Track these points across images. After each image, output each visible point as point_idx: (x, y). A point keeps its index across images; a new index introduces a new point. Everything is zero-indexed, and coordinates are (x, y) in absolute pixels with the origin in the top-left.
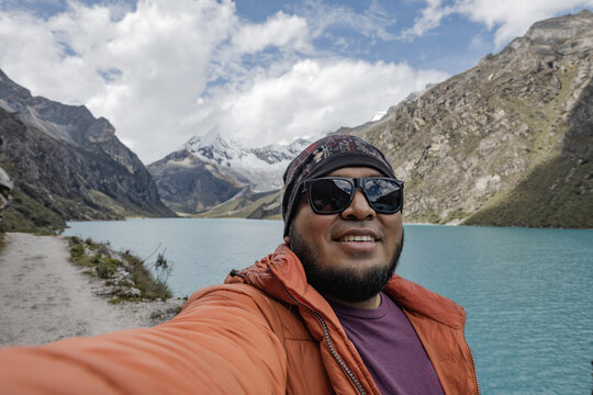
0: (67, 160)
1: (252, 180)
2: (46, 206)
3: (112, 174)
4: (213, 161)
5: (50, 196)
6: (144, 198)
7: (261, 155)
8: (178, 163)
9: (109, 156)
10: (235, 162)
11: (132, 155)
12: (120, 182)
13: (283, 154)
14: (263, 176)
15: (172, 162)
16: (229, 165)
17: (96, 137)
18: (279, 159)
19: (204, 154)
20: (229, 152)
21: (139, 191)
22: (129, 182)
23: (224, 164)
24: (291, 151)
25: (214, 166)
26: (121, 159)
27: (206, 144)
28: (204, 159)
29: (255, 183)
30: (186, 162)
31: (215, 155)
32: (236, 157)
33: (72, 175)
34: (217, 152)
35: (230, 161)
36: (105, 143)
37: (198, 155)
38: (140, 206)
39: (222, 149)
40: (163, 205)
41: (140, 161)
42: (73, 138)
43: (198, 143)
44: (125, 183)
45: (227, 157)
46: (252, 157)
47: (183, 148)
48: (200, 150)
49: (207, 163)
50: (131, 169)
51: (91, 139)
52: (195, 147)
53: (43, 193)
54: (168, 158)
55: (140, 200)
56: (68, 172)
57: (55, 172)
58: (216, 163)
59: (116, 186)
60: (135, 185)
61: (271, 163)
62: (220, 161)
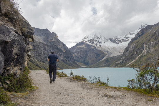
0: (42, 49)
1: (110, 51)
2: (36, 65)
3: (57, 53)
4: (94, 45)
5: (37, 62)
6: (69, 61)
7: (113, 41)
8: (80, 47)
9: (56, 46)
10: (103, 44)
11: (64, 45)
12: (60, 55)
13: (122, 39)
14: (114, 49)
15: (78, 46)
16: (100, 46)
17: (51, 40)
18: (121, 42)
19: (90, 43)
20: (100, 41)
21: (67, 59)
22: (63, 55)
23: (98, 45)
24: (126, 38)
25: (94, 47)
26: (60, 47)
27: (91, 38)
28: (90, 44)
29: (111, 52)
30: (84, 46)
31: (95, 42)
32: (103, 42)
33: (44, 54)
34: (95, 41)
35: (101, 44)
36: (55, 41)
37: (88, 43)
38: (68, 64)
39: (97, 40)
40: (76, 64)
41: (67, 47)
42: (44, 41)
43: (88, 38)
44: (62, 56)
45: (99, 43)
46: (110, 41)
47: (82, 40)
48: (88, 41)
49: (92, 46)
50: (63, 50)
51: (50, 41)
52: (86, 40)
53: (35, 61)
54: (77, 45)
55: (67, 62)
56: (43, 53)
57: (39, 53)
58: (95, 45)
59: (59, 57)
60: (66, 56)
61: (117, 43)
62: (96, 44)
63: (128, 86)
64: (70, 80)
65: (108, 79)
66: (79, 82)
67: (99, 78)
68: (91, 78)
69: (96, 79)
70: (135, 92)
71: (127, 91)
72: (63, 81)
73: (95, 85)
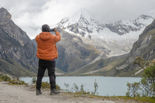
1: (107, 47)
3: (10, 46)
4: (78, 35)
6: (31, 63)
7: (113, 28)
9: (8, 34)
11: (23, 33)
12: (15, 52)
13: (130, 27)
16: (90, 37)
18: (127, 31)
19: (72, 30)
20: (90, 27)
21: (27, 58)
23: (86, 36)
24: (136, 24)
25: (79, 38)
26: (16, 36)
27: (72, 22)
28: (72, 33)
29: (109, 49)
31: (80, 30)
32: (95, 30)
34: (81, 28)
35: (91, 34)
36: (5, 25)
37: (67, 30)
38: (29, 68)
39: (85, 25)
41: (28, 37)
43: (68, 22)
44: (18, 53)
45: (88, 31)
46: (107, 30)
47: (57, 26)
48: (68, 27)
49: (75, 36)
50: (21, 42)
52: (65, 25)
55: (29, 64)
58: (81, 36)
59: (13, 55)
60: (25, 54)
61: (121, 34)
62: (83, 34)
63: (127, 94)
64: (31, 88)
65: (96, 86)
66: (46, 90)
67: (82, 86)
68: (67, 85)
69: (77, 88)
70: (137, 101)
71: (124, 100)
72: (17, 89)
73: (74, 94)
